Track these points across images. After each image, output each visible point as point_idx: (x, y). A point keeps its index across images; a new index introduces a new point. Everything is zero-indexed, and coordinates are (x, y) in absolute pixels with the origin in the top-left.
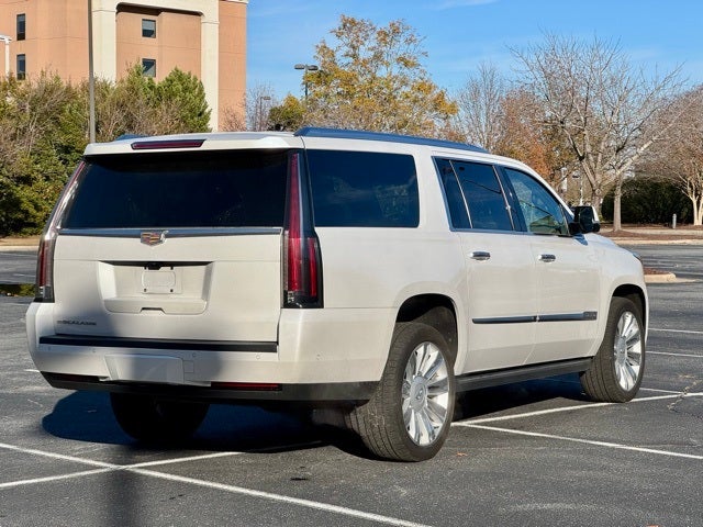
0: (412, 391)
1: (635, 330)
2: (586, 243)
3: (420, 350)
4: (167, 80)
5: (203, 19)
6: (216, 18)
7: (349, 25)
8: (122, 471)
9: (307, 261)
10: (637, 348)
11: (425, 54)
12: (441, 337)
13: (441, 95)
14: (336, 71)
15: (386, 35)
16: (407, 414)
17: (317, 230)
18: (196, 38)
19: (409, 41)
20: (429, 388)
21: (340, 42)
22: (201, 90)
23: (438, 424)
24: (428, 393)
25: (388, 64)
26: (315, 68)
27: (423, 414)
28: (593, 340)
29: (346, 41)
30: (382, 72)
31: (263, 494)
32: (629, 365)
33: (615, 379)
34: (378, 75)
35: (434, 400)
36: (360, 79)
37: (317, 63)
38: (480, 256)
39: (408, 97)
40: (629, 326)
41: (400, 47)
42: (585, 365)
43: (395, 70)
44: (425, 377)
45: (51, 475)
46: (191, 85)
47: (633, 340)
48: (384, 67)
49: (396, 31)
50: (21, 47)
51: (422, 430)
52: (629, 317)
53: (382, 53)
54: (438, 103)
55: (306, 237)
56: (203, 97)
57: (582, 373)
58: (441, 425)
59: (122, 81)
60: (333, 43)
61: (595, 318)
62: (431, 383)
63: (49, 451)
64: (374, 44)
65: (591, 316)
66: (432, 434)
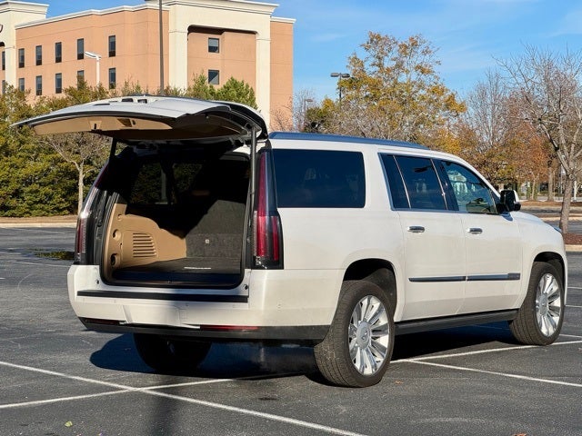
0: (358, 333)
1: (555, 288)
2: (511, 220)
3: (365, 302)
4: (225, 87)
5: (257, 37)
6: (268, 35)
7: (375, 40)
8: (137, 392)
9: (271, 234)
10: (557, 303)
11: (439, 63)
12: (383, 293)
13: (452, 97)
14: (365, 78)
15: (406, 47)
16: (352, 351)
17: (279, 210)
18: (252, 51)
19: (425, 52)
20: (373, 331)
21: (368, 54)
22: (252, 95)
23: (380, 359)
24: (372, 335)
25: (407, 72)
26: (348, 76)
27: (367, 351)
28: (516, 296)
29: (373, 53)
30: (403, 78)
31: (236, 409)
32: (550, 316)
33: (537, 327)
34: (399, 81)
35: (377, 340)
36: (385, 84)
37: (349, 72)
38: (416, 229)
39: (423, 99)
40: (549, 285)
41: (418, 58)
42: (511, 315)
43: (414, 76)
44: (370, 322)
45: (84, 394)
46: (244, 91)
47: (553, 296)
48: (404, 74)
49: (414, 44)
50: (112, 62)
51: (366, 363)
52: (549, 278)
53: (403, 62)
54: (450, 103)
55: (270, 216)
56: (254, 101)
57: (510, 322)
58: (382, 360)
59: (189, 89)
60: (362, 55)
61: (519, 279)
62: (374, 327)
63: (87, 378)
64: (396, 55)
65: (515, 277)
66: (374, 366)
